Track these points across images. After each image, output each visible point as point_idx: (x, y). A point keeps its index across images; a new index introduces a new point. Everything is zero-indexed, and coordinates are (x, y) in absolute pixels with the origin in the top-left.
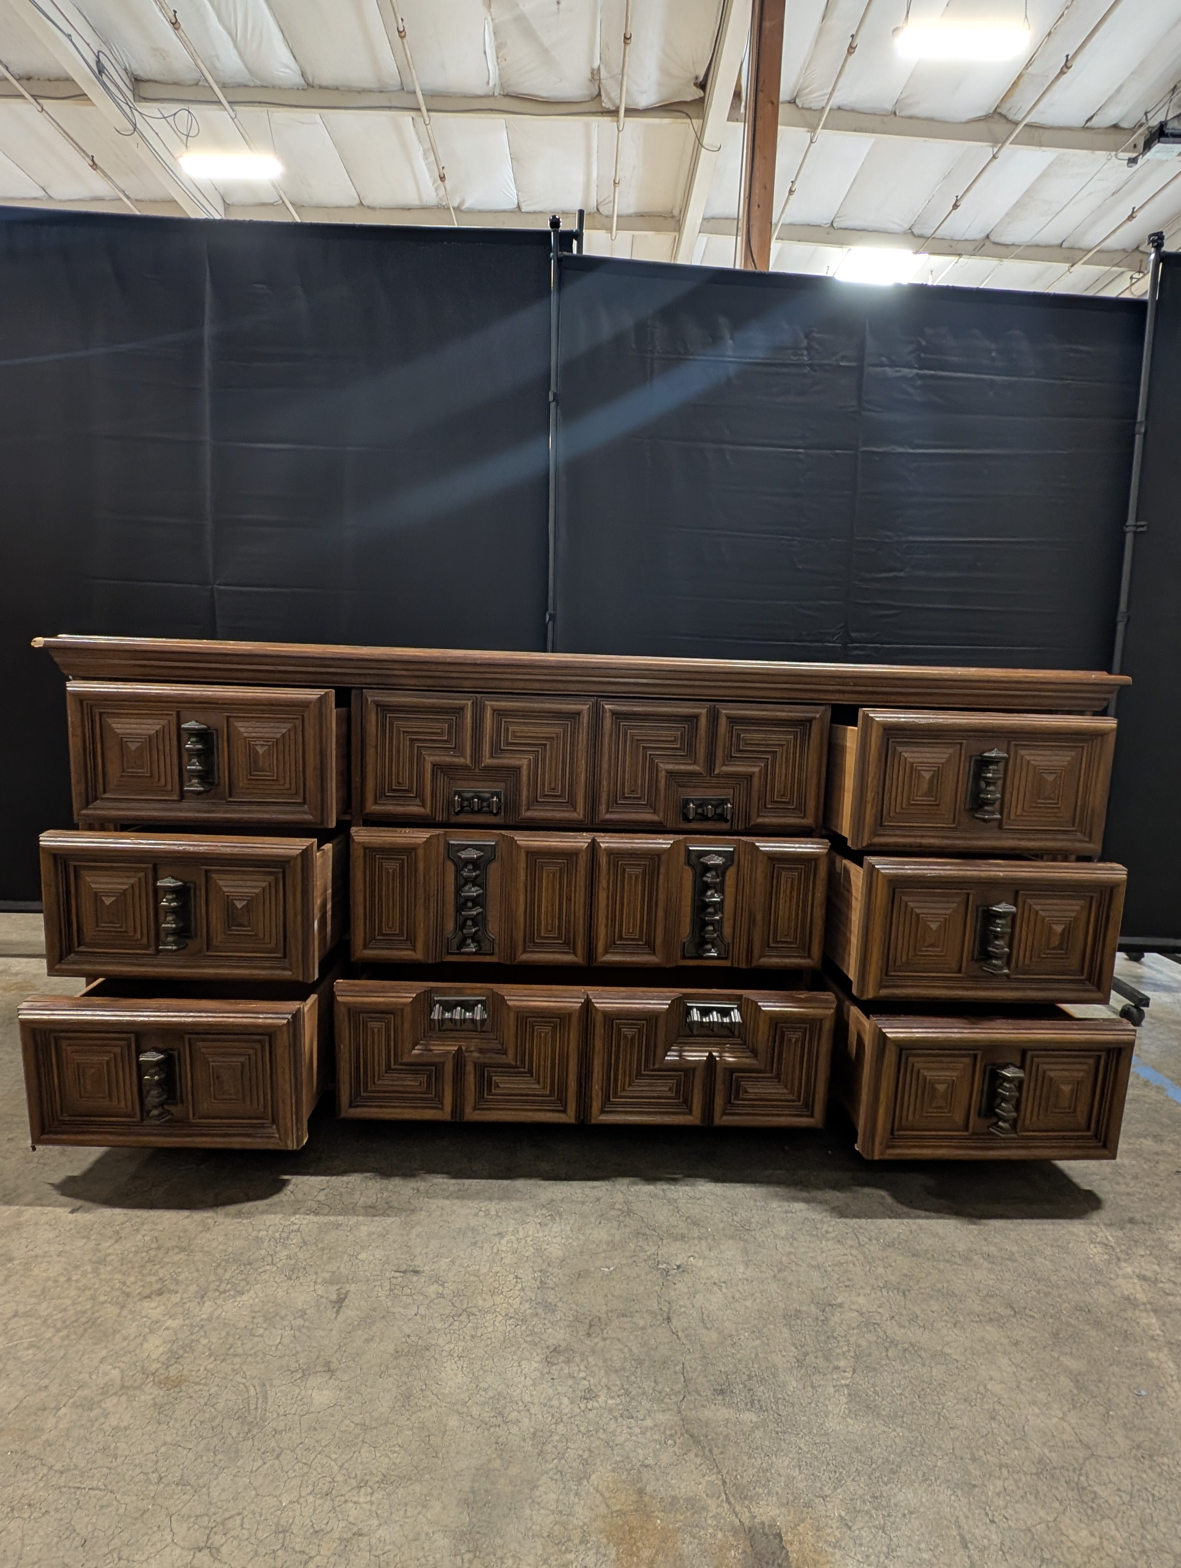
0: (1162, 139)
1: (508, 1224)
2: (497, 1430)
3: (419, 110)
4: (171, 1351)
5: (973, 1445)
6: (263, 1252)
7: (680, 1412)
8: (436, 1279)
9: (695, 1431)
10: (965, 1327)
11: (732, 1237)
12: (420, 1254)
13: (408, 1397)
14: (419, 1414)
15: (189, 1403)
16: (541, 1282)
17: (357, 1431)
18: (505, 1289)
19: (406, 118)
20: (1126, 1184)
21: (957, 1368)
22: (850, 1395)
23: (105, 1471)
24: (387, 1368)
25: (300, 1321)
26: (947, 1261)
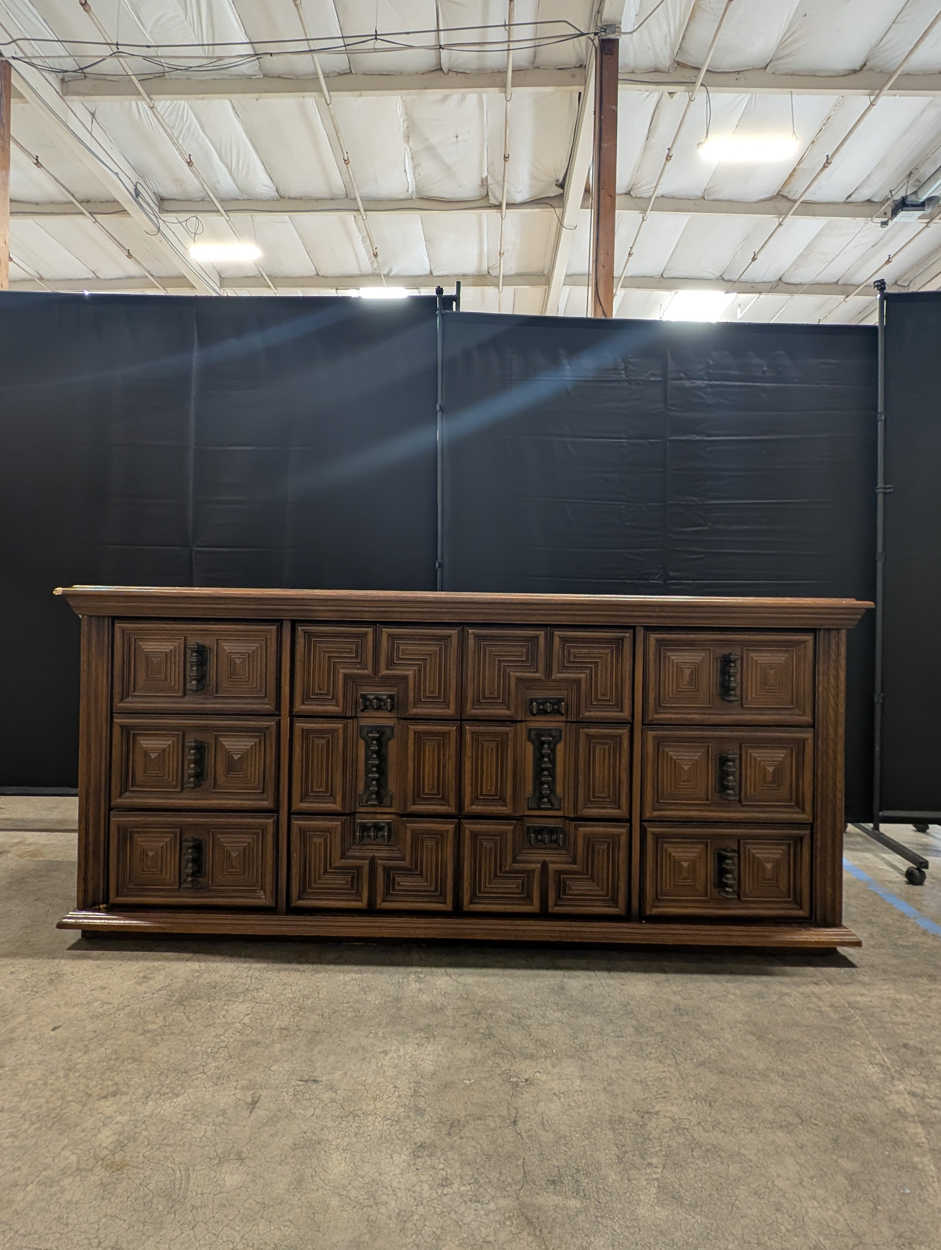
0: (904, 208)
1: (392, 1044)
2: (369, 1209)
3: (359, 210)
4: (118, 1140)
5: (759, 1232)
6: (197, 1063)
7: (518, 1198)
8: (331, 1088)
9: (529, 1214)
10: (759, 1132)
11: (571, 1057)
12: (320, 1067)
13: (300, 1181)
14: (308, 1195)
15: (128, 1184)
16: (415, 1091)
17: (257, 1208)
18: (386, 1096)
19: (350, 216)
20: (903, 1016)
21: (750, 1166)
22: (659, 1187)
23: (58, 1235)
24: (286, 1157)
25: (221, 1119)
26: (748, 1078)
